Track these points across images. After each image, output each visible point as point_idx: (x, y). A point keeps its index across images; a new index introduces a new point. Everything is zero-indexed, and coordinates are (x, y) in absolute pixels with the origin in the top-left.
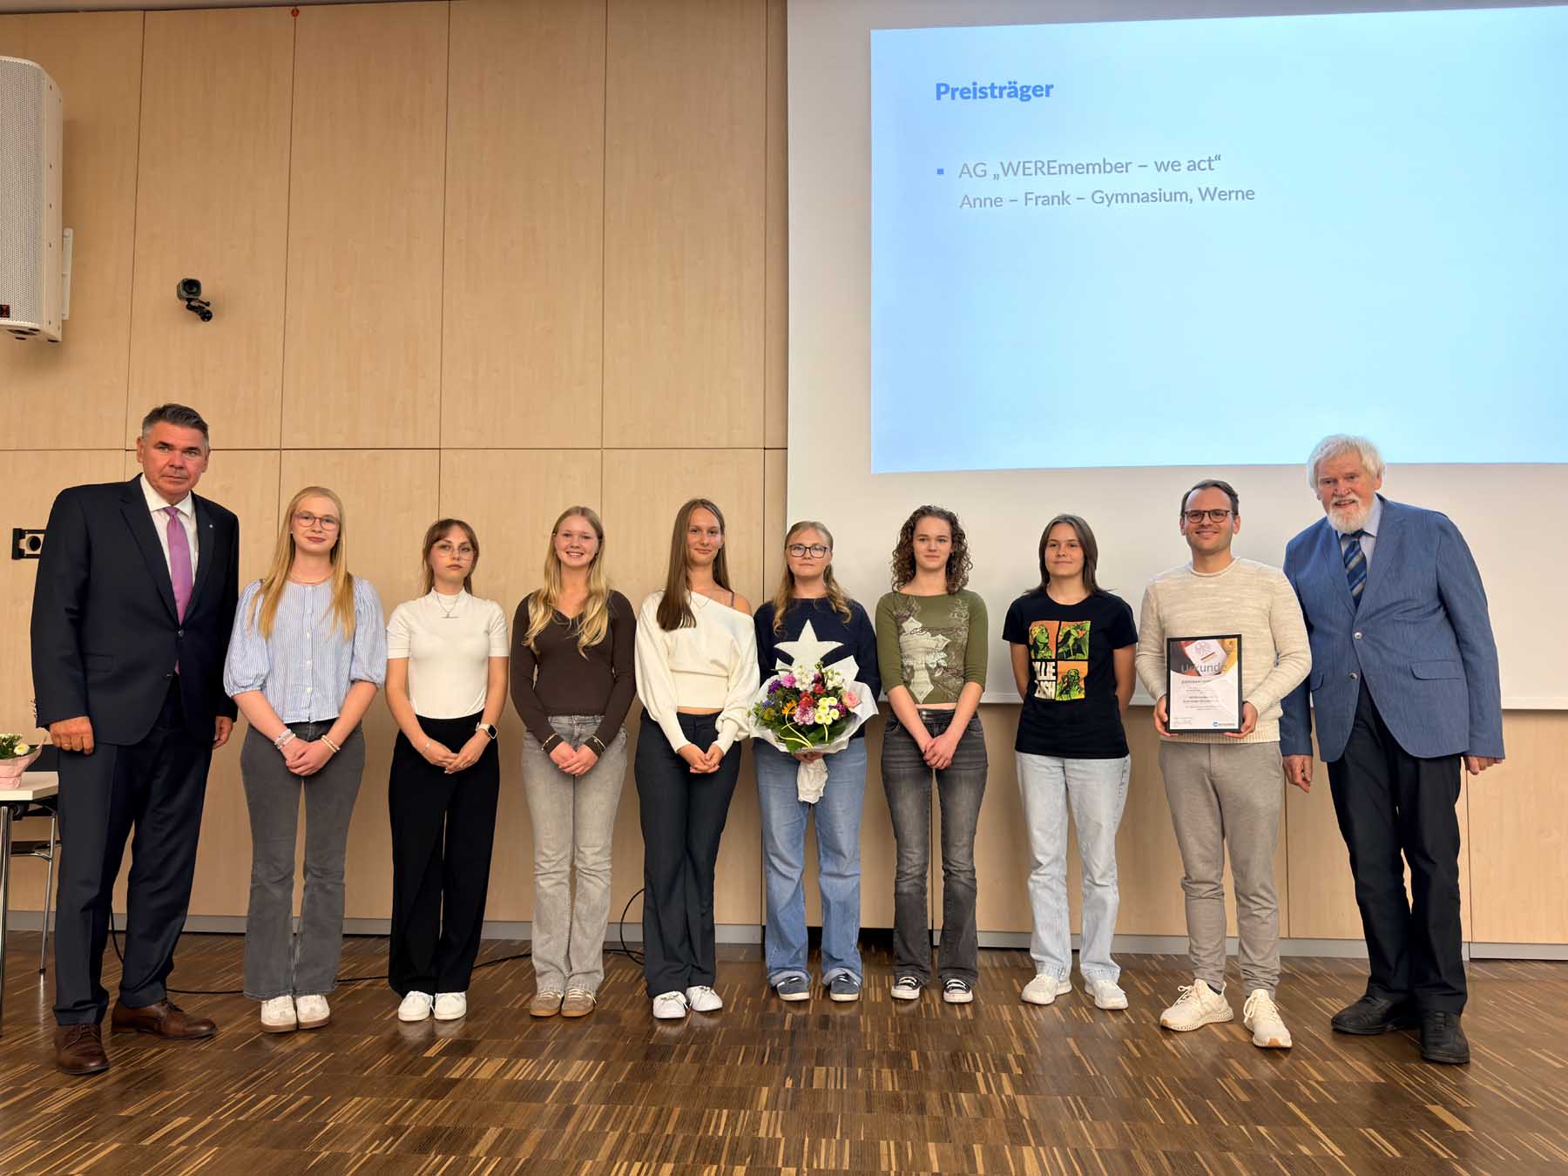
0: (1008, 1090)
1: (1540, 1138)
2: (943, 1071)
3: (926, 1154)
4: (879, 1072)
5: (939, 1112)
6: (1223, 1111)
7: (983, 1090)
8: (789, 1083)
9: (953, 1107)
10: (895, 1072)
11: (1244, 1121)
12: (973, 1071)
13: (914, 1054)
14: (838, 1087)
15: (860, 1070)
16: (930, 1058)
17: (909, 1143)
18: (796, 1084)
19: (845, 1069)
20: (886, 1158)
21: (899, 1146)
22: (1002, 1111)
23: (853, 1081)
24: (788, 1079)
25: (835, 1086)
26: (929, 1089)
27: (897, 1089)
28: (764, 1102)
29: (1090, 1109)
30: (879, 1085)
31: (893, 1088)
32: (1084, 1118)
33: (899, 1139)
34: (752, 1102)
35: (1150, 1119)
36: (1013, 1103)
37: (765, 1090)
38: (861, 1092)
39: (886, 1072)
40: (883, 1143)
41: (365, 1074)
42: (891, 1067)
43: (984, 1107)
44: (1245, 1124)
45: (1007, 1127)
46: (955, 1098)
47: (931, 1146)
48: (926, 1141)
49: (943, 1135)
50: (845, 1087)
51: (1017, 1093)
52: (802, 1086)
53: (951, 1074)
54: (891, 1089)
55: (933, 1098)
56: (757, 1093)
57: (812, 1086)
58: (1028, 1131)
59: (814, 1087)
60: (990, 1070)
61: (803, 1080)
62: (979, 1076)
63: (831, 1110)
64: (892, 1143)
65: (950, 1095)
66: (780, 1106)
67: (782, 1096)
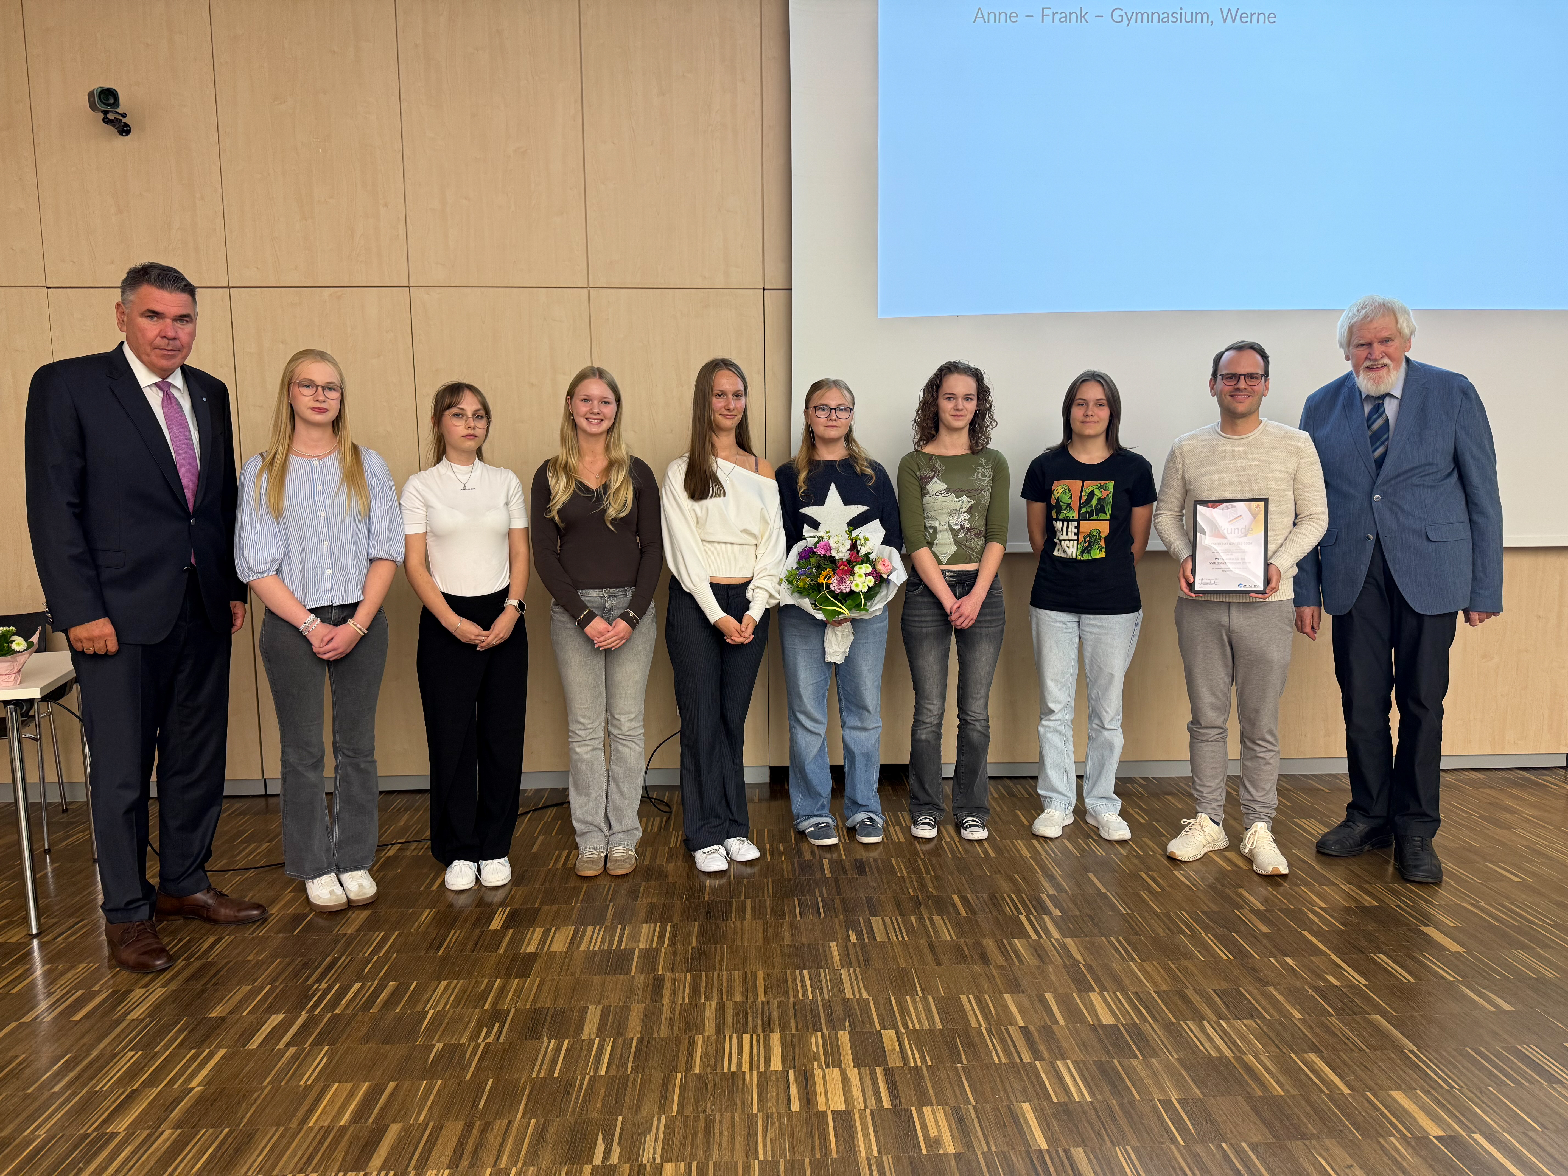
0: (1056, 934)
1: (1521, 954)
2: (989, 915)
3: (1006, 1007)
4: (931, 920)
5: (1001, 961)
6: (1251, 944)
7: (1034, 936)
8: (853, 938)
9: (1012, 954)
10: (945, 917)
11: (1271, 952)
12: (1016, 914)
13: (955, 897)
14: (901, 939)
15: (913, 918)
16: (972, 902)
17: (986, 996)
18: (860, 936)
19: (899, 918)
20: (971, 1012)
21: (980, 1001)
22: (1056, 954)
23: (910, 930)
24: (850, 932)
25: (898, 939)
26: (984, 936)
27: (954, 938)
28: (838, 957)
29: (1135, 949)
30: (938, 936)
31: (951, 937)
32: (1133, 960)
33: (976, 993)
34: (826, 960)
35: (1190, 956)
36: (1065, 947)
37: (833, 945)
38: (923, 942)
39: (936, 918)
40: (963, 998)
41: (440, 953)
42: (940, 913)
43: (1039, 951)
44: (1275, 957)
45: (1068, 973)
46: (1011, 944)
47: (1007, 997)
48: (1000, 993)
49: (1015, 987)
50: (906, 939)
51: (1065, 936)
52: (867, 940)
53: (997, 918)
54: (949, 938)
55: (990, 944)
56: (827, 949)
57: (875, 939)
58: (1088, 976)
59: (878, 940)
60: (1032, 914)
61: (864, 931)
62: (1023, 918)
63: (903, 964)
64: (971, 996)
65: (1005, 941)
66: (855, 963)
67: (852, 952)
